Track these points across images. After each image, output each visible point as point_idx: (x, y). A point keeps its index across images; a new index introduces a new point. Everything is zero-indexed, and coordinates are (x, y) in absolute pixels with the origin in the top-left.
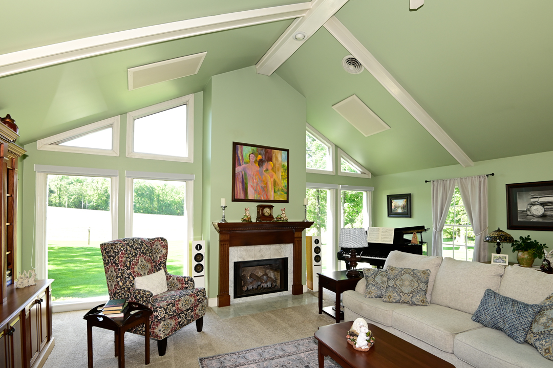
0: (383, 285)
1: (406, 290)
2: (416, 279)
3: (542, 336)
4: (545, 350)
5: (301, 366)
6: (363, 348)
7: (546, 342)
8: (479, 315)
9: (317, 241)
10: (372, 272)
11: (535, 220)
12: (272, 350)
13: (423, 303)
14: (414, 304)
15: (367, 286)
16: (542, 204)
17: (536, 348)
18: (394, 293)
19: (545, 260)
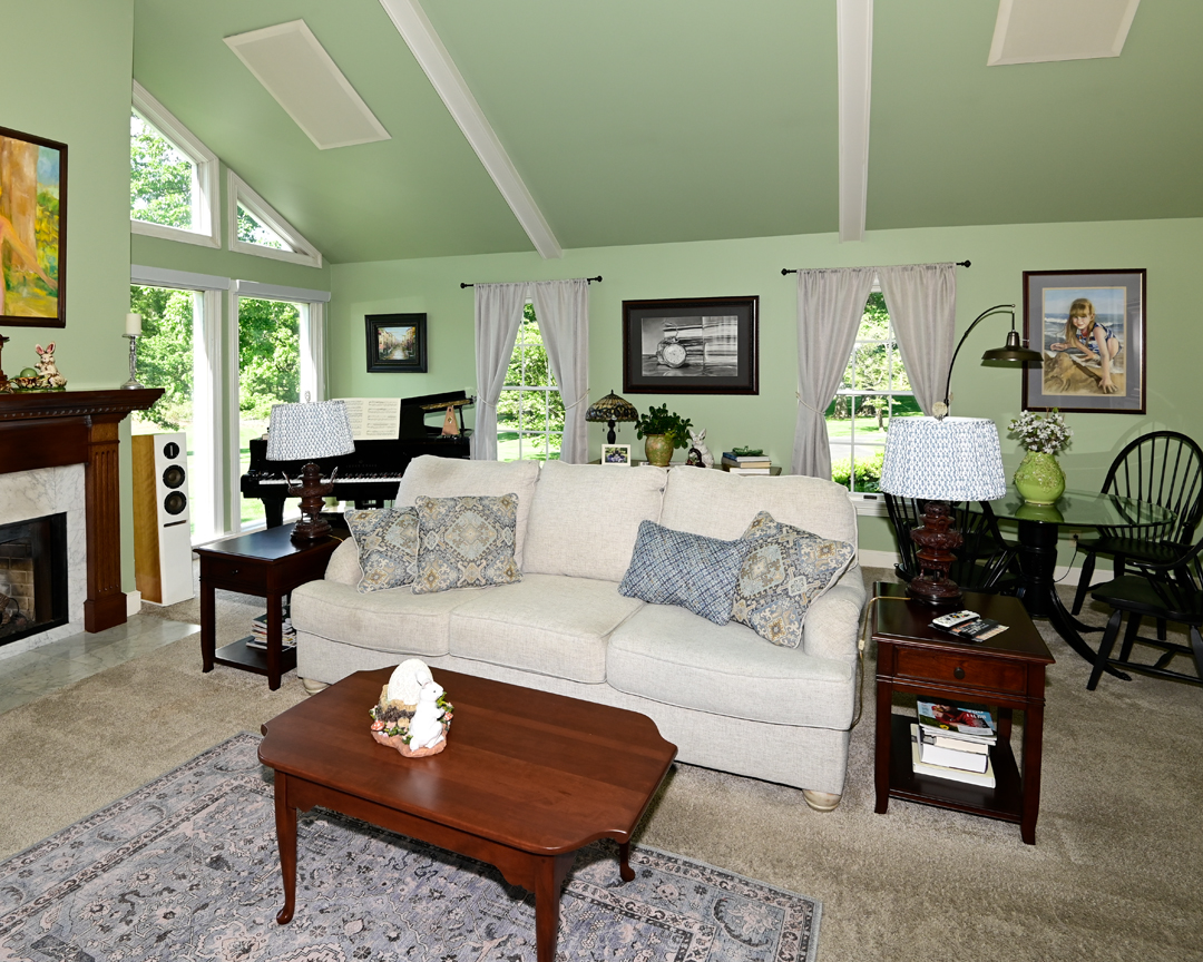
0: (408, 551)
1: (470, 551)
2: (491, 520)
3: (762, 602)
4: (773, 629)
5: (194, 868)
6: (430, 746)
7: (772, 612)
8: (636, 580)
9: (172, 450)
10: (374, 521)
11: (671, 373)
12: (60, 858)
13: (511, 576)
14: (490, 583)
15: (363, 561)
16: (682, 342)
17: (753, 628)
18: (440, 566)
19: (693, 450)
